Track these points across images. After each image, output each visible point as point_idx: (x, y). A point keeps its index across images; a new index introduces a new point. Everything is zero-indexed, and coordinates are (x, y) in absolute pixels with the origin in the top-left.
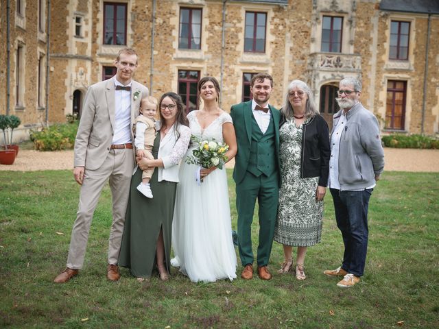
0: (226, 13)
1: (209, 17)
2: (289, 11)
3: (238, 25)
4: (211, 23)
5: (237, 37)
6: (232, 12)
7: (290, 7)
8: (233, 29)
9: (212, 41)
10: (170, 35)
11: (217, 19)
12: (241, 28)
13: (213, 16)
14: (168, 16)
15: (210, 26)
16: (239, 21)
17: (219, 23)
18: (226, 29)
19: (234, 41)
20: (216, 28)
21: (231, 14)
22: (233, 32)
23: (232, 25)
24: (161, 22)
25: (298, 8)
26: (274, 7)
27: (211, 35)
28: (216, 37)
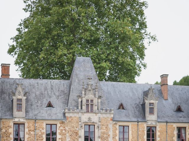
0: (36, 125)
1: (28, 128)
2: (67, 123)
3: (42, 131)
4: (29, 131)
5: (42, 137)
6: (39, 125)
7: (68, 121)
8: (40, 133)
9: (30, 139)
10: (9, 137)
11: (32, 128)
12: (44, 132)
13: (30, 127)
14: (8, 128)
15: (28, 132)
16: (43, 129)
17: (33, 130)
18: (36, 133)
19: (41, 139)
20: (32, 133)
21: (39, 126)
22: (40, 134)
23: (40, 131)
24: (5, 131)
25: (72, 121)
26: (60, 122)
27: (29, 136)
28: (32, 137)
